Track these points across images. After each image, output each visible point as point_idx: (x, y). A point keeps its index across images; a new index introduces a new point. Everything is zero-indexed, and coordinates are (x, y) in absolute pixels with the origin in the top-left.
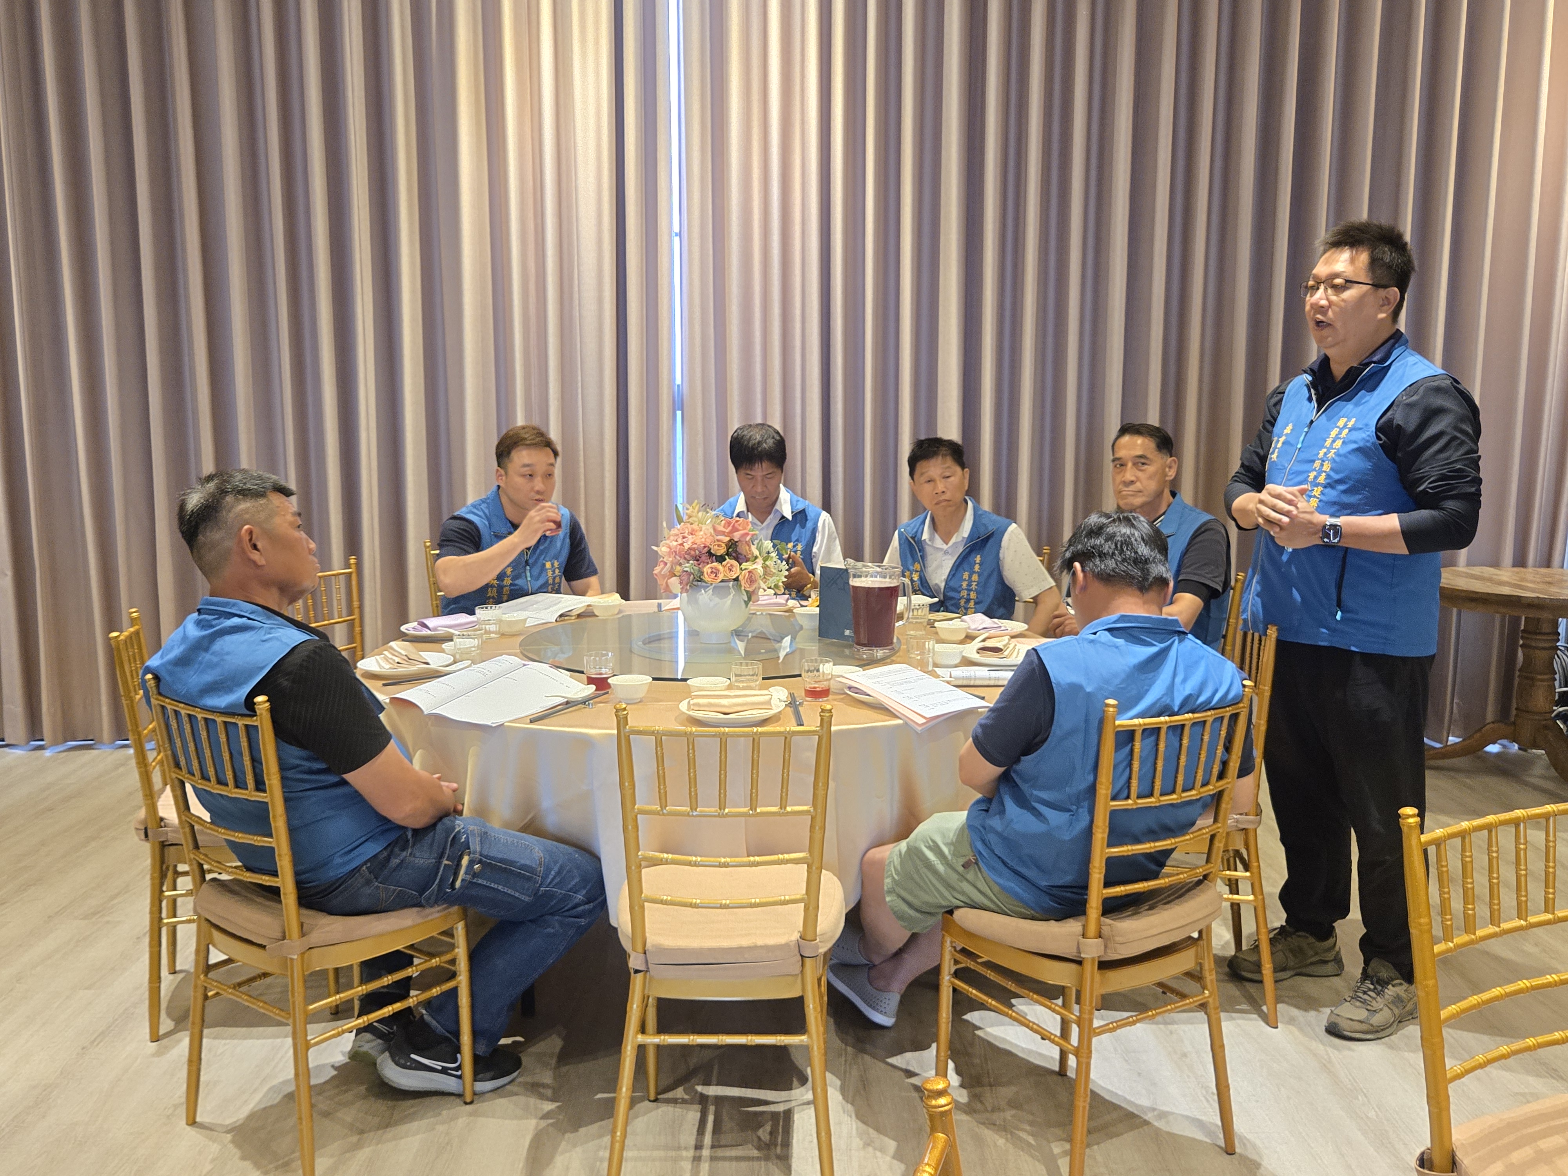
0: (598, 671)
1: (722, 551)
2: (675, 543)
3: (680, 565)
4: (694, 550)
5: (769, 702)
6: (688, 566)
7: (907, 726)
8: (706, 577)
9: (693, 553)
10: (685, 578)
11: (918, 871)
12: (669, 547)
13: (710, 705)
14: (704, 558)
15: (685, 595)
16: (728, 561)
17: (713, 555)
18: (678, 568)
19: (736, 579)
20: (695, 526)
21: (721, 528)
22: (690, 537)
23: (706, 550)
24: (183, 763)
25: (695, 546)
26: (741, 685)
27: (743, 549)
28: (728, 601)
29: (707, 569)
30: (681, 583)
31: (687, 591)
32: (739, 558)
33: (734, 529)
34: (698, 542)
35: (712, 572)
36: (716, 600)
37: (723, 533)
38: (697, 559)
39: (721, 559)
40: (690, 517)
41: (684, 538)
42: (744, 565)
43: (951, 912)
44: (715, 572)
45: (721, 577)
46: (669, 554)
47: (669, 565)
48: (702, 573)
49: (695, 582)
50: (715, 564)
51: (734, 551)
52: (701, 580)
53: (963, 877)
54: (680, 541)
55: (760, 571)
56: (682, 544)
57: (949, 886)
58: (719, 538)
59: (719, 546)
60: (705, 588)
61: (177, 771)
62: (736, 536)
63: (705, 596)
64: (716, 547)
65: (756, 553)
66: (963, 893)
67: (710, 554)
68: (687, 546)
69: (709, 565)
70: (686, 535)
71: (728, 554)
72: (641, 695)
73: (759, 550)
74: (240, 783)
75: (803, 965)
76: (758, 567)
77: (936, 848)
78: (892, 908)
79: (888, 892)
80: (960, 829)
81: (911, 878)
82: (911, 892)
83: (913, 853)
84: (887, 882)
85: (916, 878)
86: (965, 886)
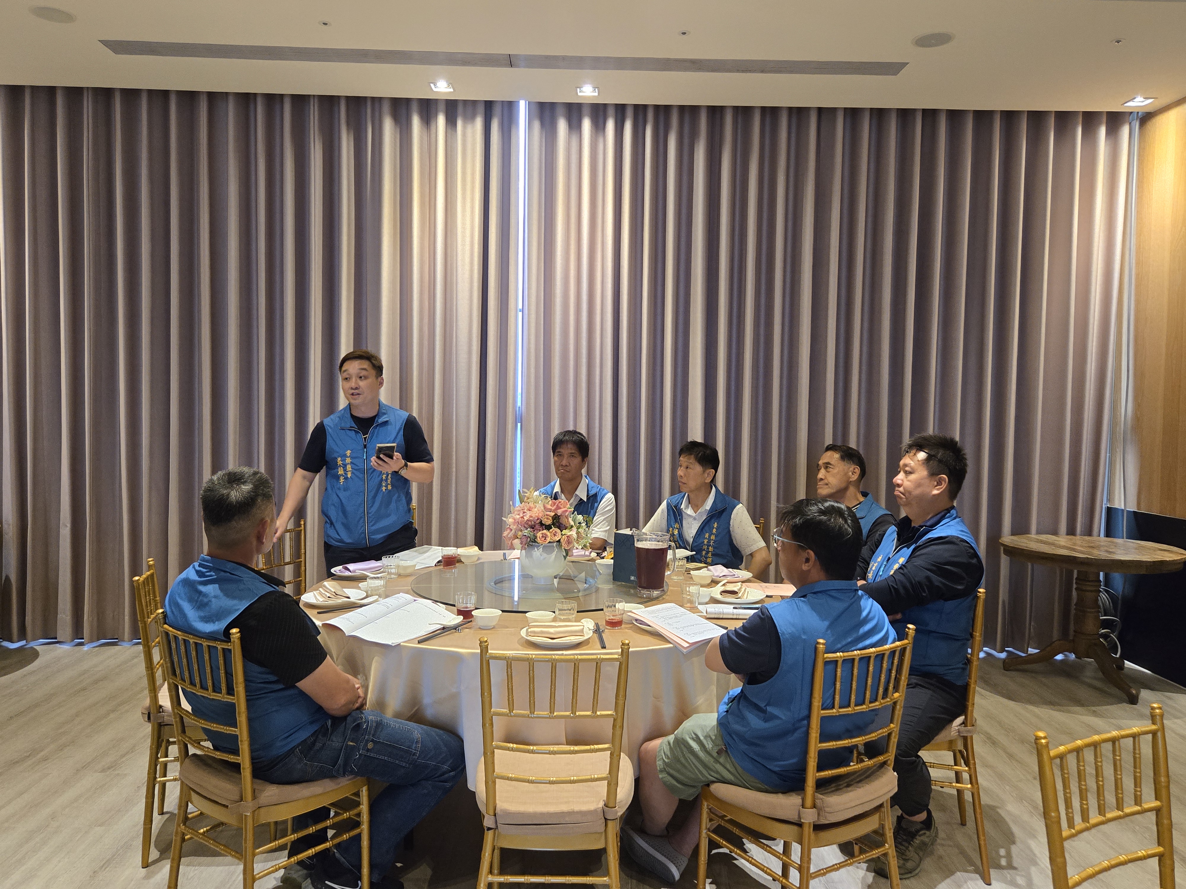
0: (464, 605)
1: (549, 522)
2: (518, 517)
3: (521, 531)
4: (531, 521)
5: (582, 631)
6: (526, 532)
7: (676, 648)
8: (538, 540)
9: (530, 523)
10: (524, 540)
11: (684, 755)
12: (515, 519)
13: (542, 632)
14: (537, 527)
15: (524, 551)
16: (554, 529)
17: (544, 525)
18: (520, 533)
19: (559, 541)
20: (531, 505)
21: (549, 507)
22: (528, 512)
23: (539, 521)
24: (178, 672)
25: (531, 518)
26: (562, 617)
27: (563, 520)
28: (553, 555)
29: (539, 534)
30: (521, 543)
31: (525, 549)
32: (561, 527)
33: (558, 508)
34: (534, 515)
35: (543, 537)
36: (545, 555)
37: (550, 511)
38: (533, 527)
39: (548, 528)
40: (528, 498)
41: (524, 513)
42: (564, 532)
43: (708, 786)
44: (545, 537)
45: (548, 540)
46: (514, 523)
47: (513, 531)
48: (536, 537)
49: (531, 543)
50: (545, 531)
51: (558, 522)
52: (535, 542)
53: (717, 761)
54: (521, 515)
55: (575, 536)
56: (522, 517)
57: (707, 767)
58: (548, 513)
59: (547, 519)
60: (538, 547)
61: (173, 677)
62: (559, 512)
63: (537, 553)
64: (546, 520)
65: (572, 523)
66: (717, 772)
67: (541, 524)
68: (526, 518)
69: (541, 532)
70: (525, 511)
71: (553, 524)
72: (494, 623)
73: (574, 521)
74: (216, 689)
75: (606, 825)
76: (573, 533)
77: (697, 740)
78: (665, 783)
79: (661, 771)
80: (714, 726)
81: (679, 761)
82: (678, 771)
83: (680, 743)
84: (659, 764)
85: (682, 760)
86: (718, 767)
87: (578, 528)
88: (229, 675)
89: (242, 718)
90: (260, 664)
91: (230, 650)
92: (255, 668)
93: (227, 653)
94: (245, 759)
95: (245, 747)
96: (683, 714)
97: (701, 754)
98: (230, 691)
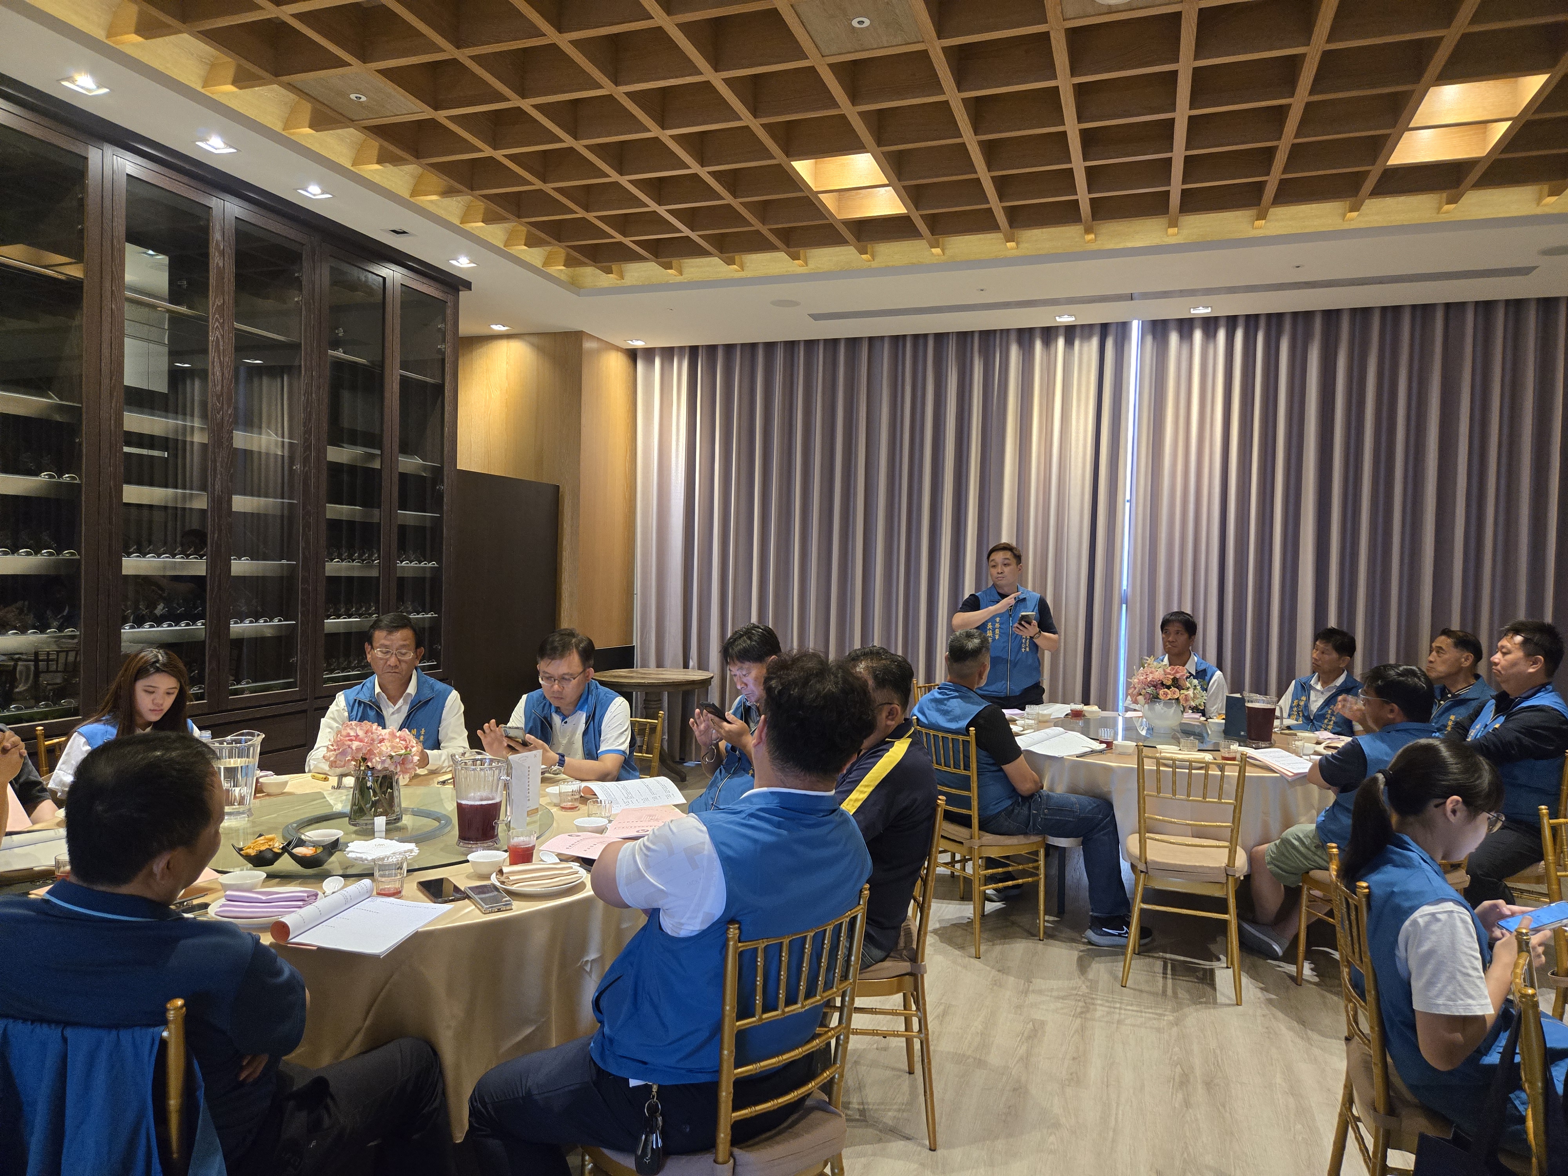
0: (1103, 738)
1: (1169, 683)
2: (1143, 678)
3: (1145, 690)
6: (1149, 690)
7: (1283, 777)
8: (1161, 697)
9: (1153, 683)
10: (1148, 696)
11: (1288, 851)
14: (1159, 687)
16: (1173, 689)
17: (1164, 685)
19: (1178, 699)
20: (1153, 670)
22: (1151, 675)
25: (1154, 680)
26: (1186, 750)
27: (1181, 682)
28: (1172, 710)
29: (1161, 692)
30: (1146, 700)
31: (1149, 704)
32: (1180, 688)
33: (1177, 672)
34: (1156, 678)
35: (1164, 694)
36: (1165, 709)
37: (1170, 674)
38: (1155, 686)
39: (1169, 687)
40: (1149, 664)
42: (1182, 691)
43: (1308, 873)
44: (1166, 694)
45: (1169, 697)
46: (1139, 683)
47: (1139, 689)
48: (1158, 695)
49: (1153, 699)
50: (1166, 690)
51: (1176, 683)
52: (1158, 698)
53: (1315, 854)
54: (1146, 677)
55: (1192, 695)
57: (1306, 858)
58: (1168, 676)
59: (1168, 680)
60: (1159, 703)
62: (1178, 676)
63: (1159, 707)
64: (1166, 681)
65: (1188, 685)
66: (1315, 861)
67: (1162, 684)
68: (1149, 680)
69: (1162, 690)
70: (1149, 674)
71: (1173, 685)
73: (1191, 683)
74: (956, 766)
75: (1227, 879)
76: (1190, 693)
77: (1299, 839)
78: (1271, 872)
79: (1269, 863)
80: (1312, 831)
81: (1283, 854)
82: (1283, 862)
83: (1286, 842)
84: (1267, 859)
85: (1287, 854)
86: (1316, 858)
87: (1194, 689)
88: (967, 757)
89: (974, 785)
90: (986, 750)
91: (968, 742)
92: (984, 753)
93: (966, 743)
94: (975, 814)
95: (975, 803)
96: (1288, 823)
97: (1302, 849)
98: (967, 767)
